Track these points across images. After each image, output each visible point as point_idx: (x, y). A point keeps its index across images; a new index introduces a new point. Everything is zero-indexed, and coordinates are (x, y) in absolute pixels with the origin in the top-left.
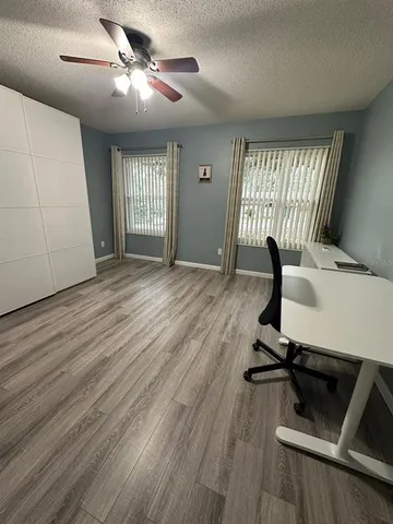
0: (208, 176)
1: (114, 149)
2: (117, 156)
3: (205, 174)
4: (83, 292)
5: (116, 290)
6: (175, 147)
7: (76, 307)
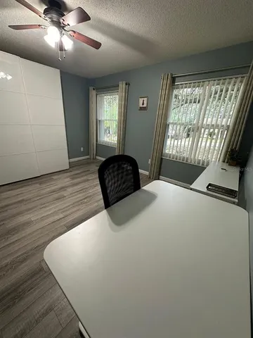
0: (145, 105)
1: (91, 88)
2: (93, 93)
3: (143, 104)
4: (55, 177)
5: (73, 179)
6: (124, 85)
7: (43, 186)
